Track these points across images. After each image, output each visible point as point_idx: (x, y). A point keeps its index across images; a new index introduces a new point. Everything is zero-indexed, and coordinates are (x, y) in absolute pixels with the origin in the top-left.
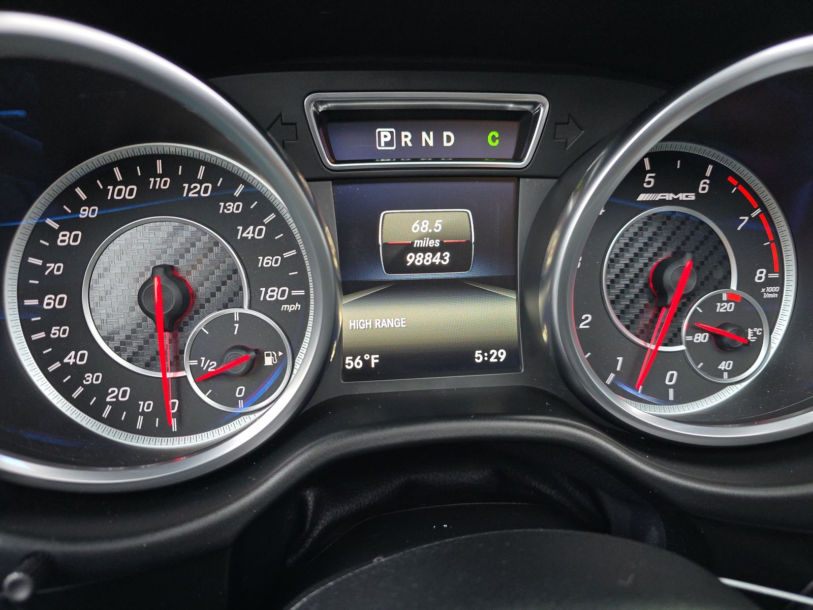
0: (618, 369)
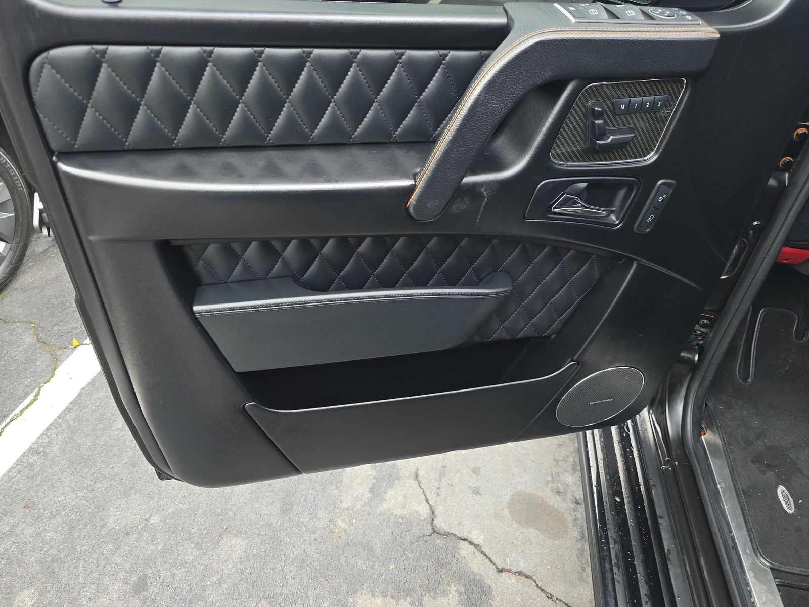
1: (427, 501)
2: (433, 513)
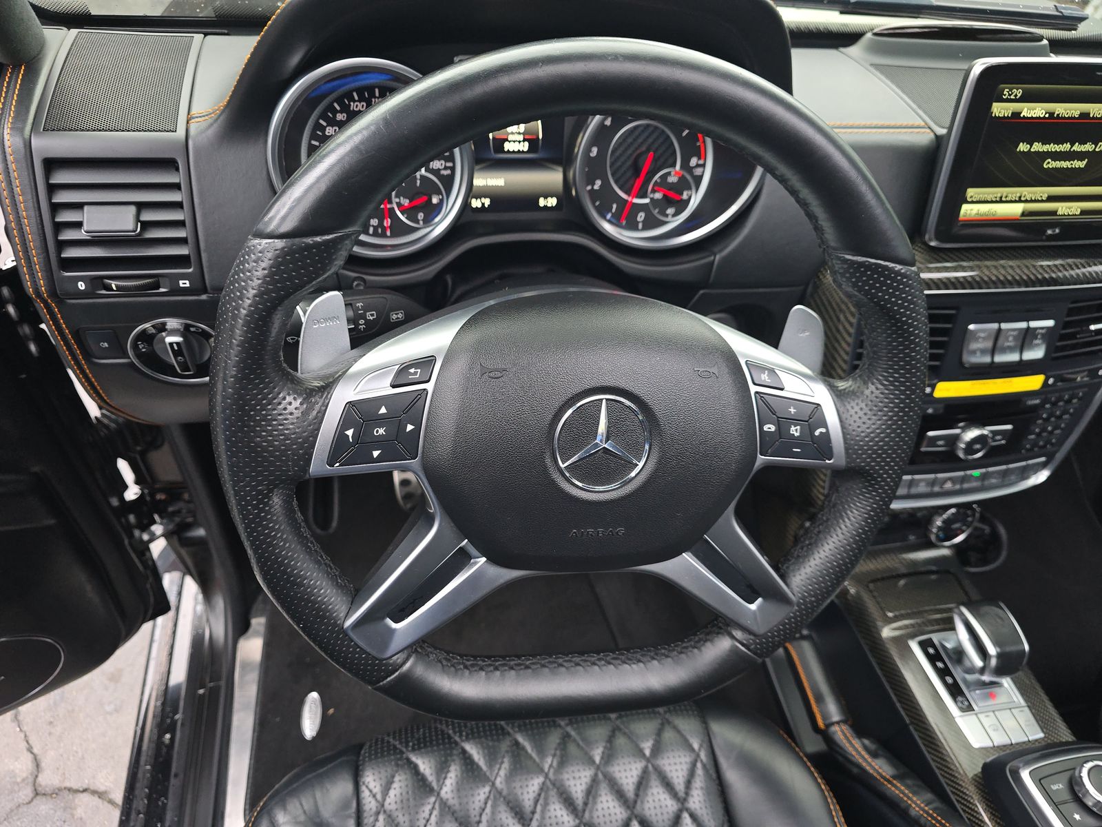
0: (613, 211)
1: (30, 750)
2: (38, 766)
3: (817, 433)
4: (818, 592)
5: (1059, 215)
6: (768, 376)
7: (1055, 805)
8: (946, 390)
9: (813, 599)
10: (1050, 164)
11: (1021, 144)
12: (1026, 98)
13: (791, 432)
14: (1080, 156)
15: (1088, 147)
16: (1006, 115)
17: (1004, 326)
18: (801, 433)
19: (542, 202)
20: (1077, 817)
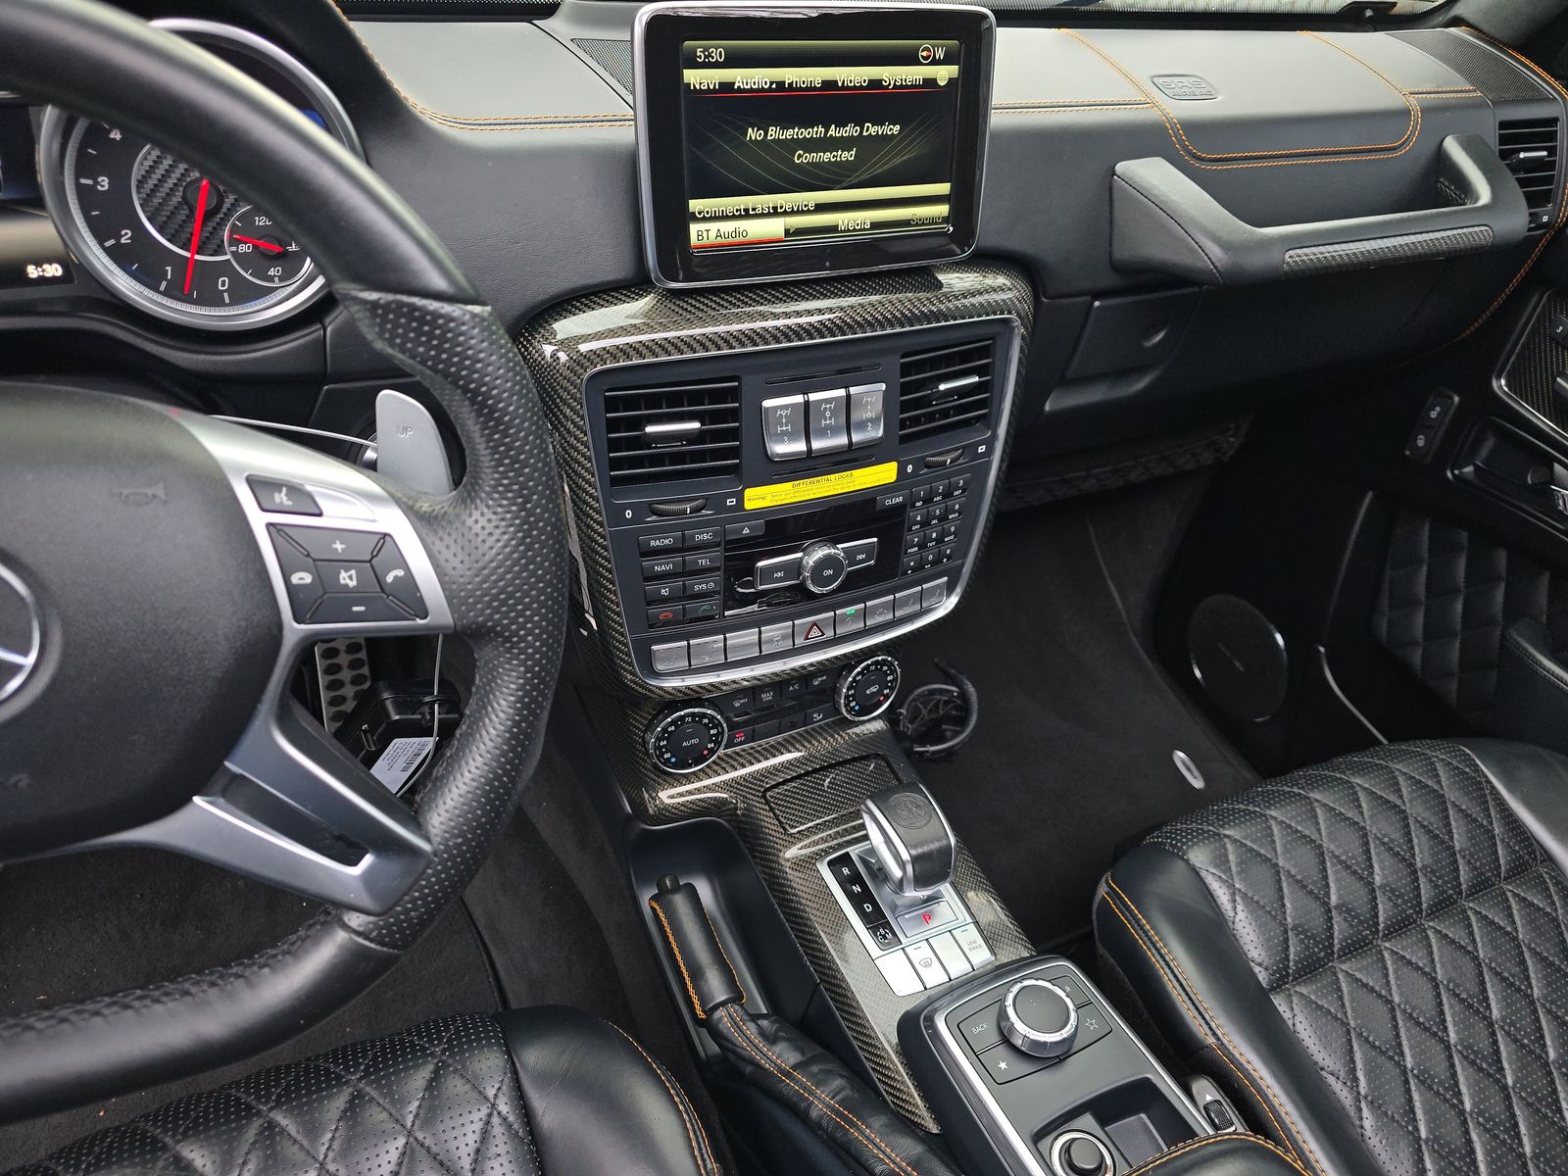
0: (169, 277)
3: (390, 578)
4: (465, 828)
5: (841, 231)
6: (286, 495)
7: (975, 1056)
8: (760, 498)
9: (460, 840)
10: (803, 158)
11: (750, 130)
12: (733, 61)
13: (342, 581)
14: (845, 144)
15: (850, 130)
16: (712, 87)
17: (813, 397)
18: (358, 580)
19: (33, 272)
20: (1003, 1065)
